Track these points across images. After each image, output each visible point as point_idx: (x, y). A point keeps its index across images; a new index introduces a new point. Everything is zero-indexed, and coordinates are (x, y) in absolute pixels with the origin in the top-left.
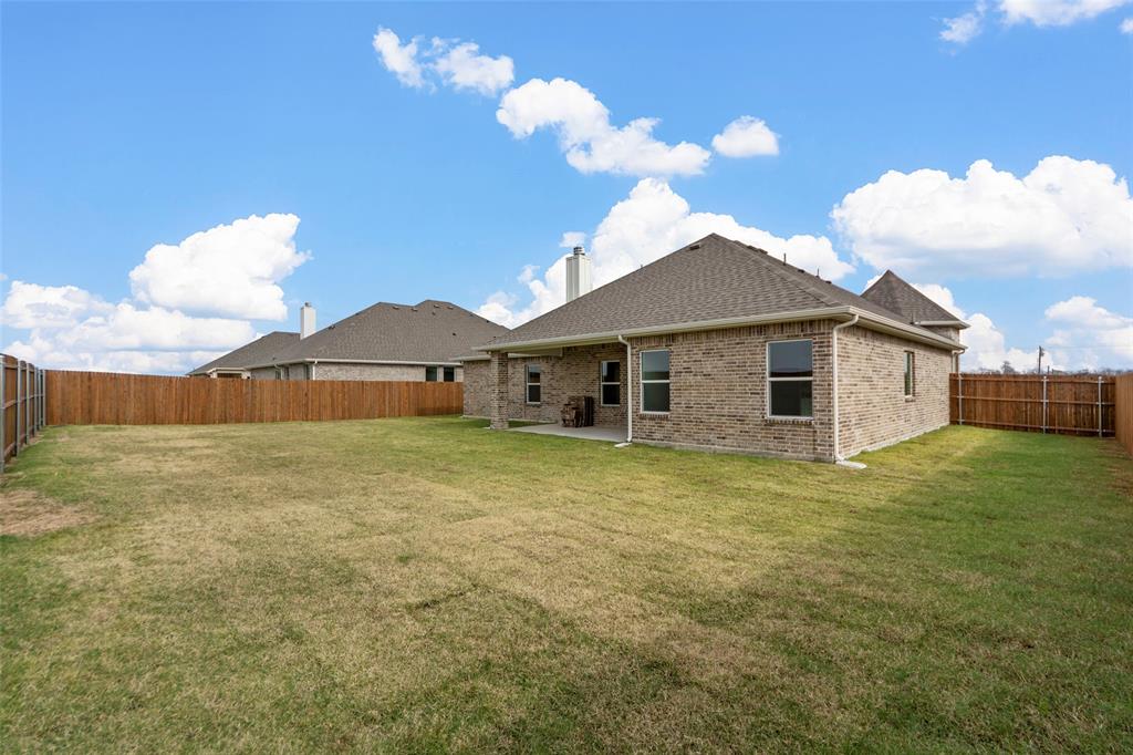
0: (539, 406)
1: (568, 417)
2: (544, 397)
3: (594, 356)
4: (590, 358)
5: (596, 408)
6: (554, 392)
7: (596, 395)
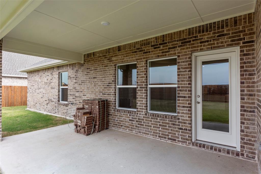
0: (67, 105)
1: (79, 123)
2: (70, 98)
3: (110, 60)
4: (106, 61)
5: (112, 111)
6: (77, 94)
7: (111, 98)
